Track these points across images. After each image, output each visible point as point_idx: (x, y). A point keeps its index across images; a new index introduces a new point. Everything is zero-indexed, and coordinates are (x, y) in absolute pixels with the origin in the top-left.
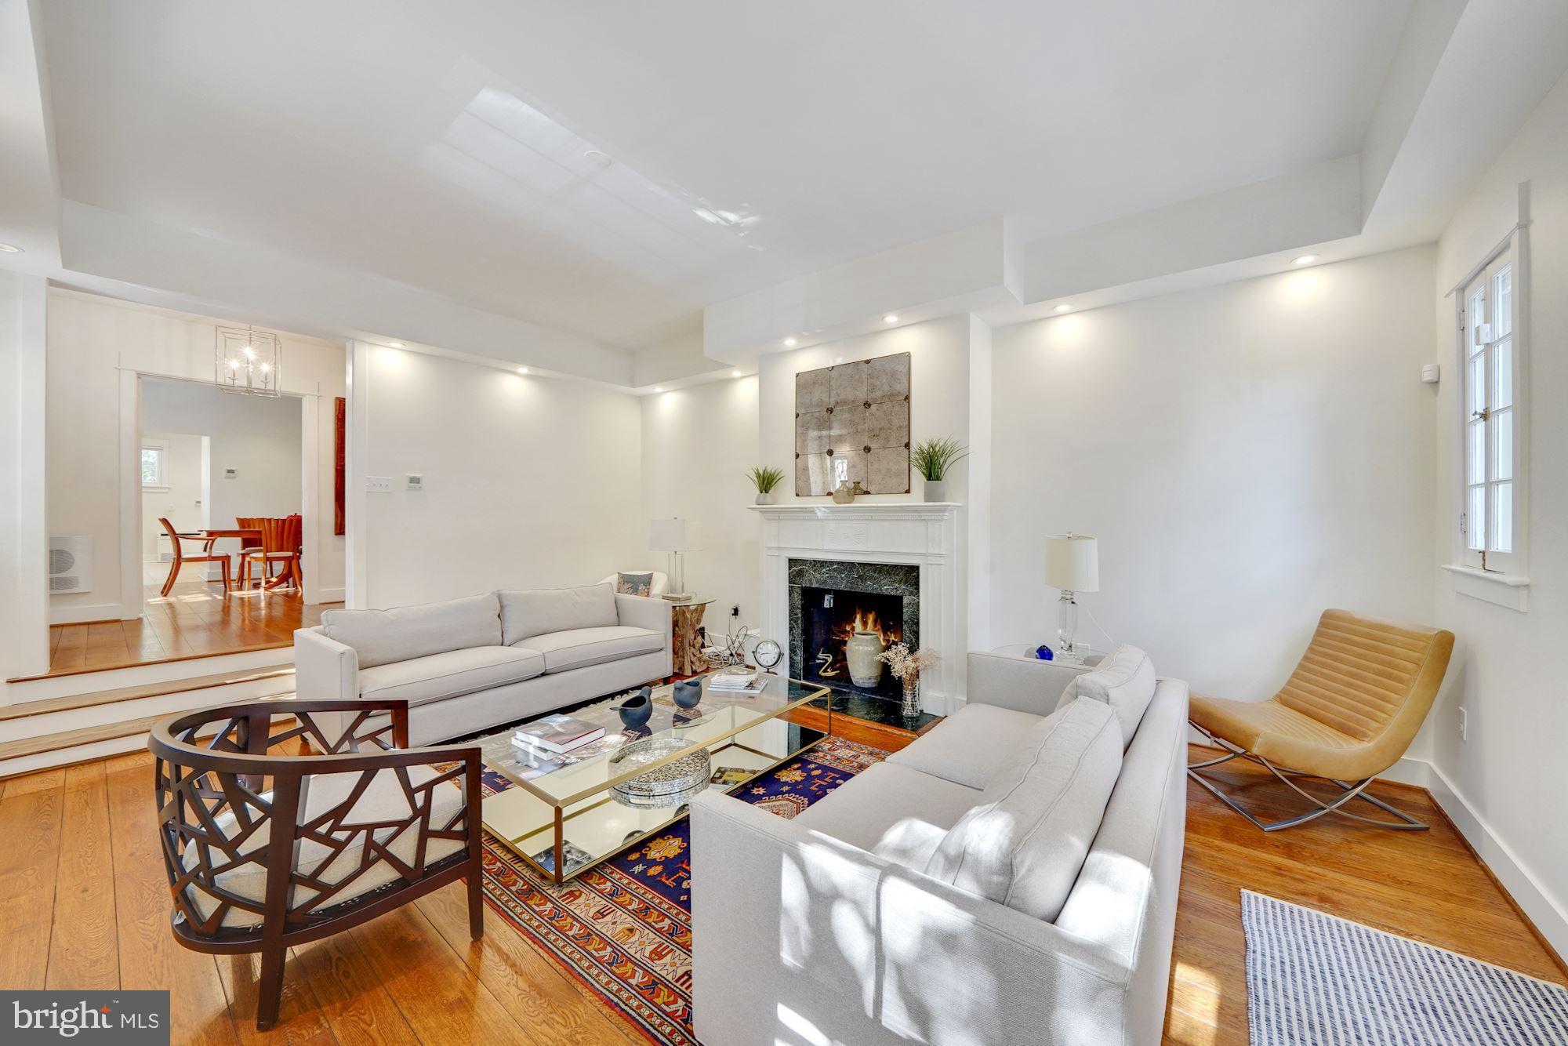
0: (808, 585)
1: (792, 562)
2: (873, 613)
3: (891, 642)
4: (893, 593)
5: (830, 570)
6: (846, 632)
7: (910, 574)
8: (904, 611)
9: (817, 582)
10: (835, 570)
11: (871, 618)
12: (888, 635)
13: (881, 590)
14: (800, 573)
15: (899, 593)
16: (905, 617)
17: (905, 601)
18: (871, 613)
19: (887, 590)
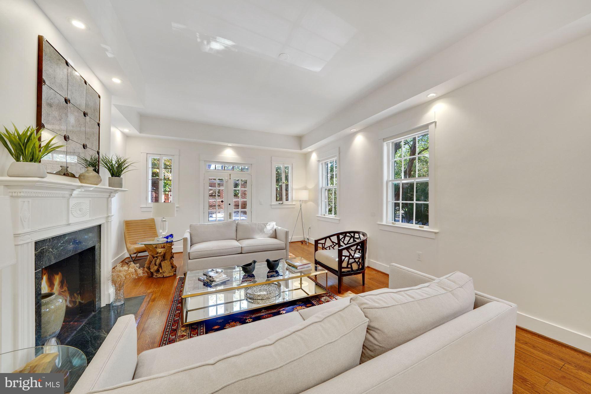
0: (48, 265)
2: (60, 274)
3: (78, 304)
4: (92, 246)
9: (55, 257)
10: (66, 241)
11: (57, 280)
12: (75, 297)
13: (88, 245)
14: (41, 256)
15: (94, 244)
18: (57, 274)
19: (90, 244)
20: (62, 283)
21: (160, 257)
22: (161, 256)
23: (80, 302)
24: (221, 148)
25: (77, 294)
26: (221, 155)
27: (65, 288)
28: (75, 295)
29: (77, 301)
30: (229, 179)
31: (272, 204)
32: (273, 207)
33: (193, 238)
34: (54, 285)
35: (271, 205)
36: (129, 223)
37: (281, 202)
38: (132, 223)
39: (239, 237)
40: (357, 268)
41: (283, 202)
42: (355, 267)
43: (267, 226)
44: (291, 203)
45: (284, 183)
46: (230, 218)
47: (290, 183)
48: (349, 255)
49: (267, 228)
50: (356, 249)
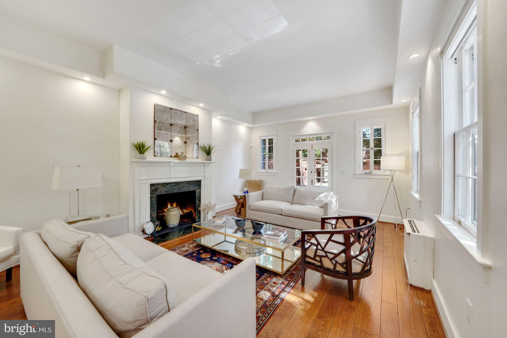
0: (160, 194)
1: (152, 185)
3: (185, 213)
4: (193, 190)
5: (170, 186)
6: (164, 212)
7: (198, 183)
8: (196, 195)
9: (165, 192)
10: (172, 186)
13: (190, 190)
14: (156, 190)
15: (195, 190)
16: (197, 197)
17: (197, 191)
19: (191, 189)
21: (240, 205)
23: (186, 212)
24: (304, 123)
25: (184, 209)
26: (305, 129)
28: (183, 209)
29: (185, 212)
30: (311, 149)
31: (356, 173)
32: (356, 176)
33: (264, 196)
35: (355, 174)
37: (368, 171)
40: (331, 267)
41: (371, 171)
42: (327, 264)
43: (321, 196)
44: (384, 173)
45: (372, 149)
46: (312, 184)
47: (383, 149)
48: (316, 243)
49: (320, 198)
50: (330, 240)
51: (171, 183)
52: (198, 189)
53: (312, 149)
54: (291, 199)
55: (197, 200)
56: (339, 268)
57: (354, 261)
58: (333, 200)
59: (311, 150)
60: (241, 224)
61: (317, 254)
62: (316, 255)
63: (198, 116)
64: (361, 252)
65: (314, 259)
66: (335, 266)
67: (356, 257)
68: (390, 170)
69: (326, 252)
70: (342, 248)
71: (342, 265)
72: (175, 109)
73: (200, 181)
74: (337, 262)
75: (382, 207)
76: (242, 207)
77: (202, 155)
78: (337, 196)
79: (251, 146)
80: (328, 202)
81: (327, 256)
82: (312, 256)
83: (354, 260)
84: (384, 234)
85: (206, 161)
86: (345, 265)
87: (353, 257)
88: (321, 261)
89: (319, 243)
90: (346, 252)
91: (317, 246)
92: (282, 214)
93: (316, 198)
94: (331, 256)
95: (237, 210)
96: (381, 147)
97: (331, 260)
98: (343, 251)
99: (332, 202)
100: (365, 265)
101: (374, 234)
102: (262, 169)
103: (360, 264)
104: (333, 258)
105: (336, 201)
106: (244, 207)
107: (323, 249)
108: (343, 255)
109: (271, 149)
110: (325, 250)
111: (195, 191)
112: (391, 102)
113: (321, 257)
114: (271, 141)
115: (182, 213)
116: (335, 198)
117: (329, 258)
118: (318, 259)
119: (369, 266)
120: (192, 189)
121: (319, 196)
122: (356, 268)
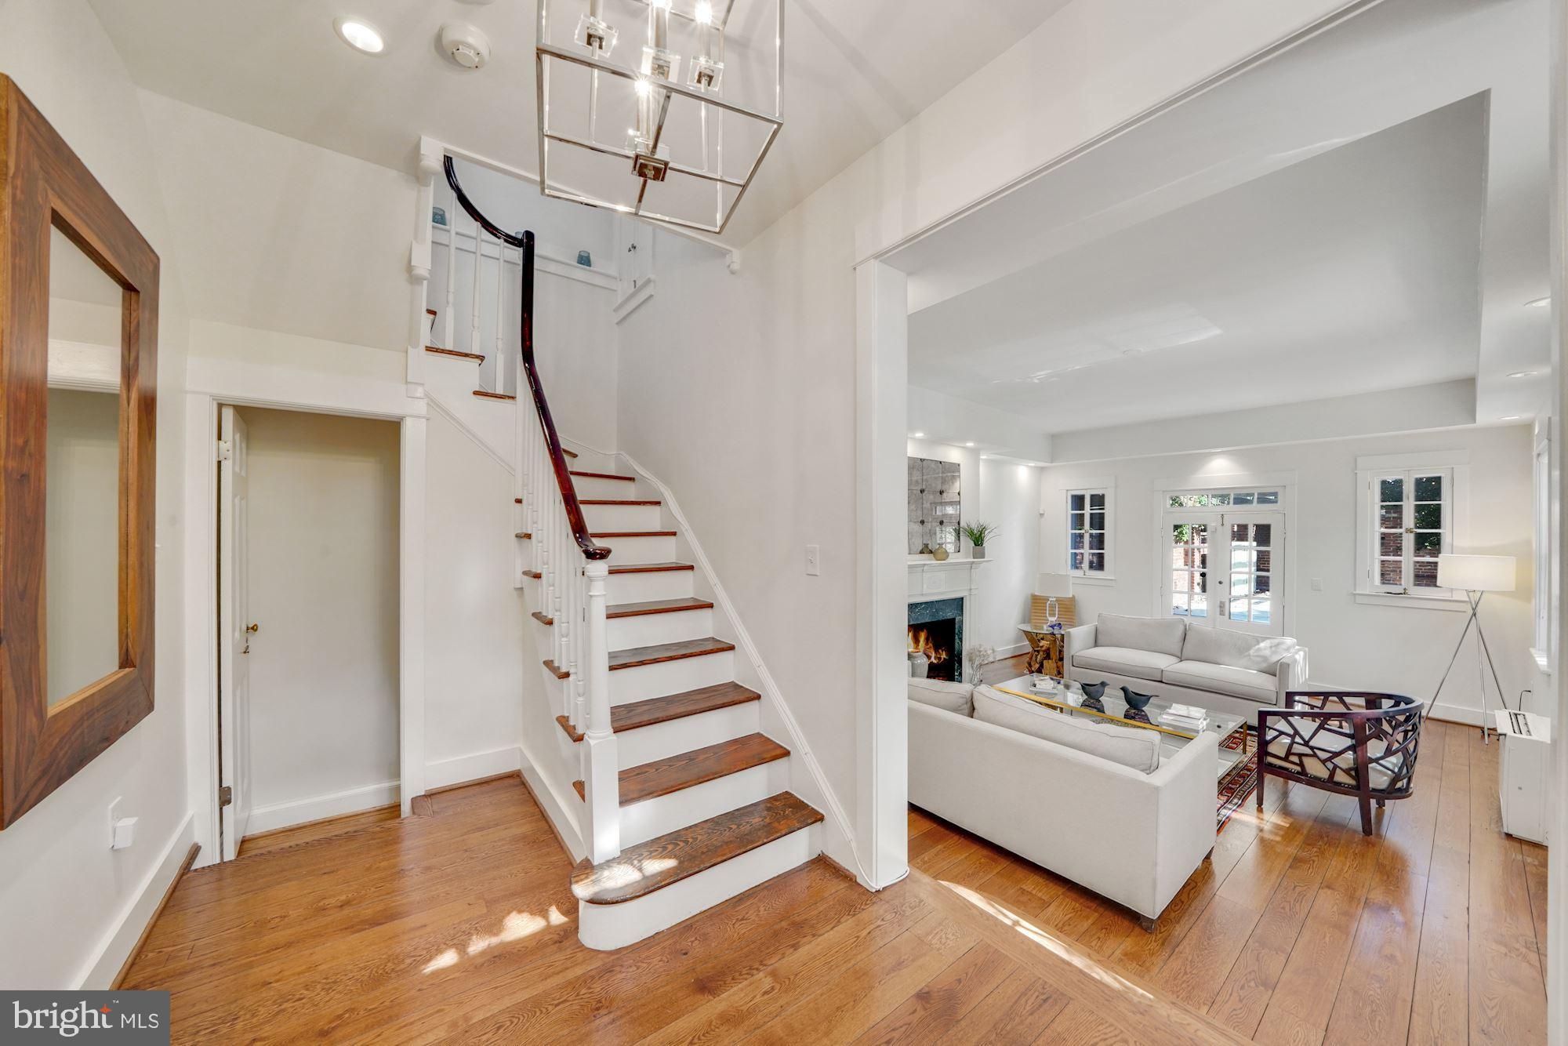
2: (927, 633)
3: (942, 659)
4: (952, 618)
5: (920, 610)
7: (959, 604)
8: (956, 627)
9: (913, 620)
10: (923, 609)
13: (946, 617)
17: (957, 620)
18: (922, 631)
20: (927, 639)
21: (1041, 653)
22: (1044, 651)
26: (1200, 476)
27: (931, 645)
28: (940, 651)
30: (1219, 526)
31: (1357, 592)
32: (1359, 600)
33: (1099, 636)
34: (919, 641)
35: (1355, 594)
36: (1036, 599)
37: (1396, 588)
38: (1040, 599)
39: (1186, 653)
40: (1323, 773)
41: (1405, 589)
42: (1315, 768)
43: (1262, 645)
44: (1447, 596)
45: (1409, 531)
46: (1222, 613)
47: (1445, 531)
48: (1291, 732)
49: (1259, 649)
50: (1321, 727)
51: (921, 604)
52: (959, 615)
53: (1223, 525)
54: (1176, 648)
55: (956, 637)
56: (1340, 777)
57: (1373, 768)
58: (1297, 657)
59: (1220, 528)
60: (1098, 691)
61: (1293, 751)
62: (1289, 753)
63: (959, 465)
64: (1389, 752)
65: (1286, 759)
66: (1332, 774)
67: (1377, 760)
68: (1468, 592)
69: (1312, 748)
70: (1349, 742)
71: (1347, 772)
72: (927, 460)
73: (962, 598)
74: (1336, 767)
75: (1441, 681)
76: (1045, 659)
77: (967, 543)
78: (1307, 649)
79: (1042, 513)
80: (1289, 662)
81: (1315, 755)
82: (1283, 755)
83: (1374, 765)
84: (1447, 746)
85: (974, 558)
86: (1353, 773)
87: (1372, 761)
88: (1301, 764)
89: (1297, 732)
90: (1357, 750)
91: (1293, 737)
92: (1163, 681)
93: (1249, 650)
94: (1324, 755)
95: (1032, 663)
96: (1439, 527)
97: (1324, 762)
98: (1352, 748)
99: (1295, 661)
100: (1396, 778)
101: (1418, 724)
102: (1072, 568)
103: (1385, 774)
104: (1329, 759)
105: (1305, 658)
106: (1049, 659)
107: (1306, 744)
108: (1350, 755)
109: (1098, 521)
110: (1311, 743)
111: (954, 619)
112: (1473, 417)
113: (1300, 755)
114: (1098, 500)
115: (935, 658)
116: (1302, 653)
117: (1319, 758)
118: (1295, 759)
119: (1405, 781)
120: (949, 615)
121: (1255, 645)
122: (1378, 779)
